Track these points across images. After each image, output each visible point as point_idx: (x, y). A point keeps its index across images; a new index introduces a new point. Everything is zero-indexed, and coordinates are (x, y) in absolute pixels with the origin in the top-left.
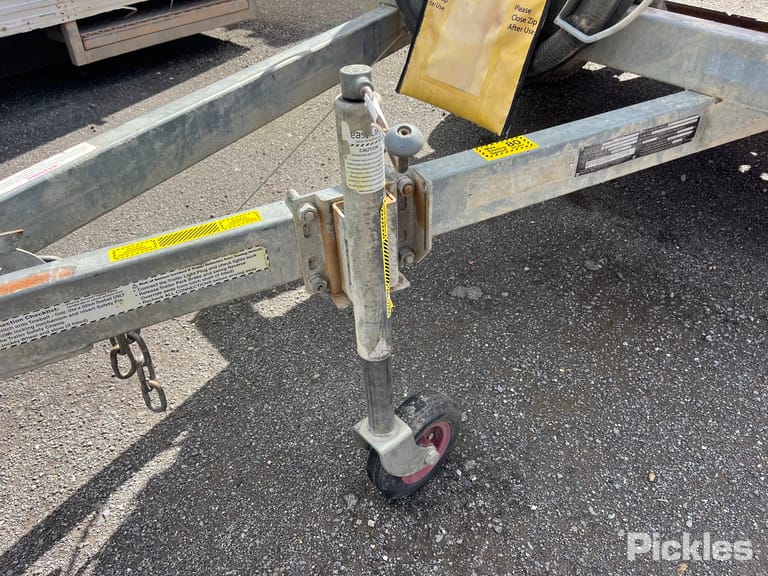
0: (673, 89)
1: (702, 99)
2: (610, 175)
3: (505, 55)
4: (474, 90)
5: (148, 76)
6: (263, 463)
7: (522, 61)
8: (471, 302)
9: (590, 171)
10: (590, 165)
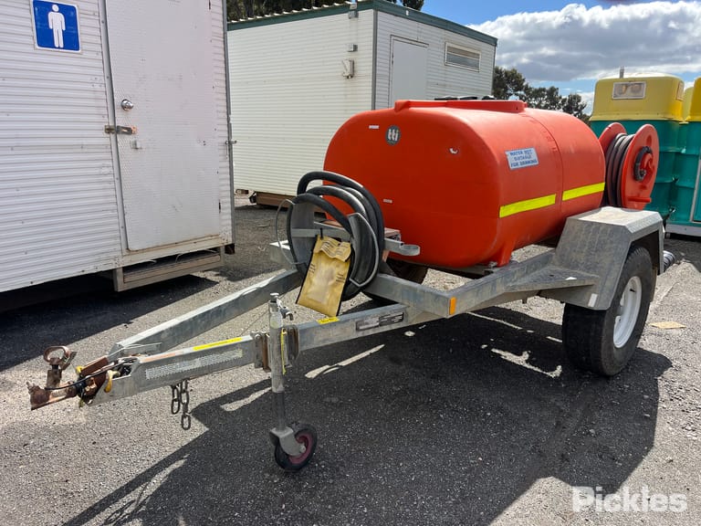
0: (395, 303)
1: (403, 306)
2: (371, 332)
3: (335, 290)
4: (325, 303)
5: (156, 298)
6: (226, 464)
7: (341, 292)
8: (333, 404)
9: (362, 330)
10: (361, 328)
